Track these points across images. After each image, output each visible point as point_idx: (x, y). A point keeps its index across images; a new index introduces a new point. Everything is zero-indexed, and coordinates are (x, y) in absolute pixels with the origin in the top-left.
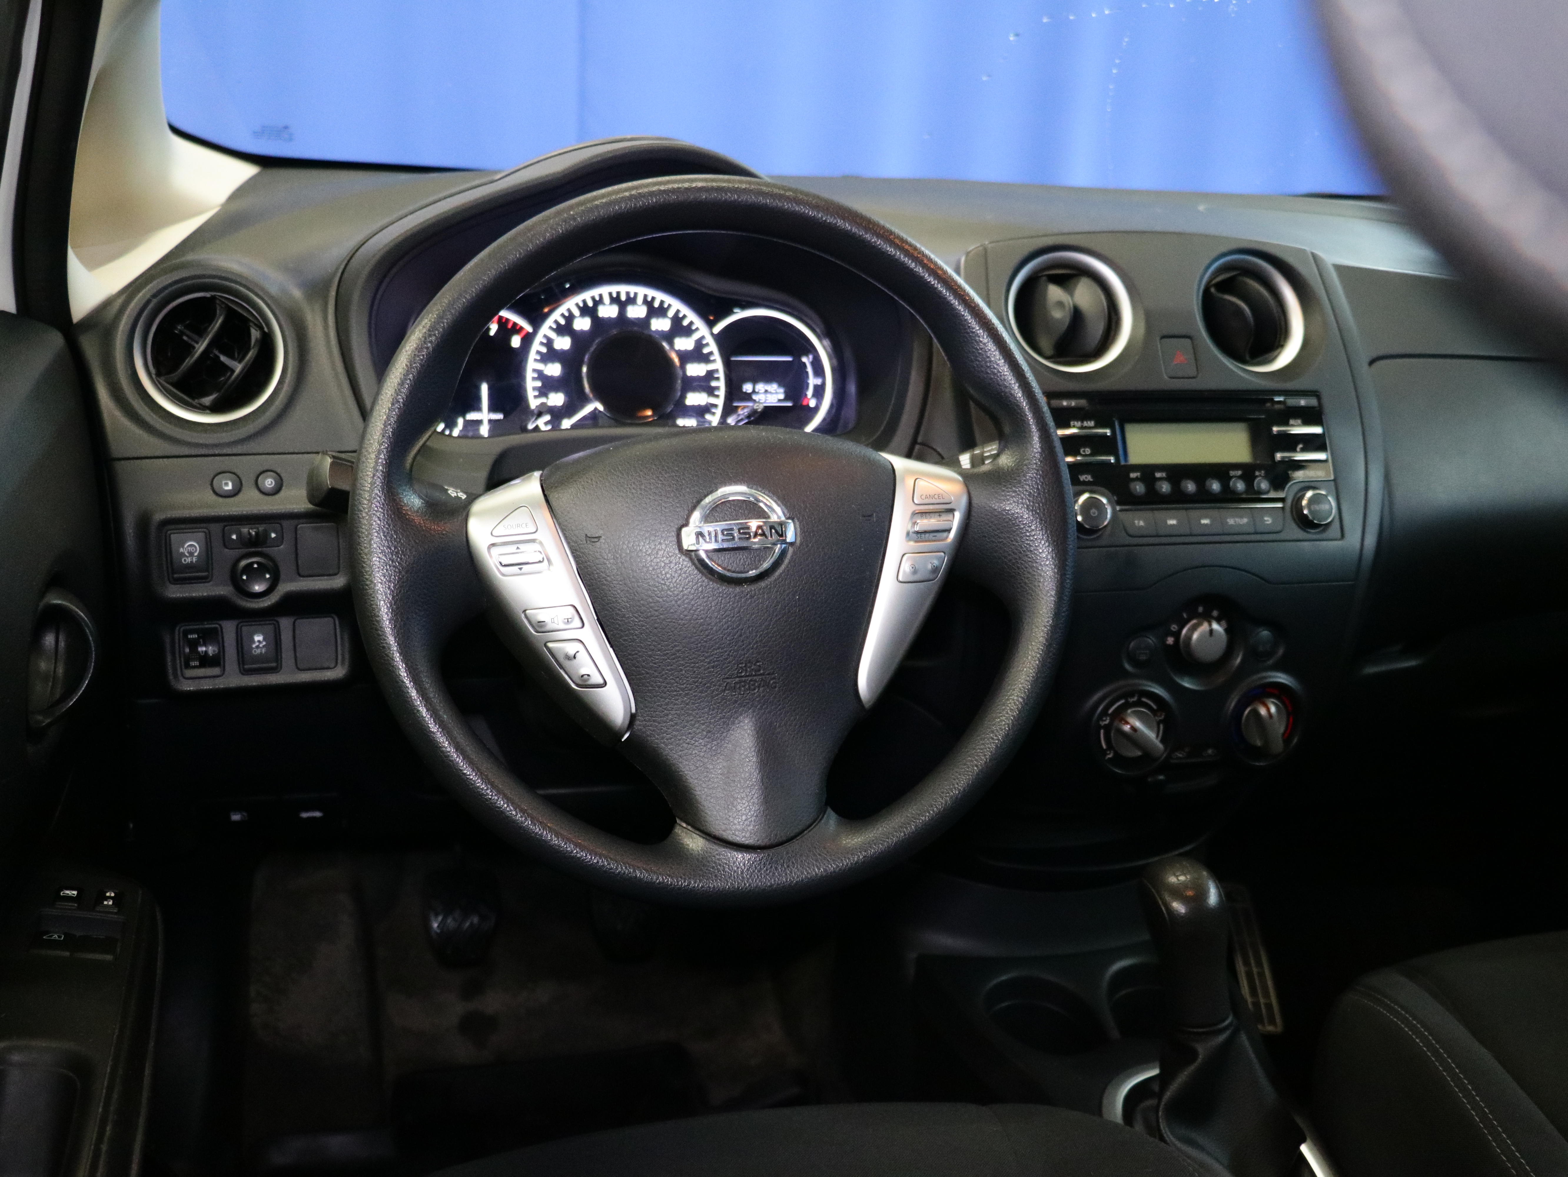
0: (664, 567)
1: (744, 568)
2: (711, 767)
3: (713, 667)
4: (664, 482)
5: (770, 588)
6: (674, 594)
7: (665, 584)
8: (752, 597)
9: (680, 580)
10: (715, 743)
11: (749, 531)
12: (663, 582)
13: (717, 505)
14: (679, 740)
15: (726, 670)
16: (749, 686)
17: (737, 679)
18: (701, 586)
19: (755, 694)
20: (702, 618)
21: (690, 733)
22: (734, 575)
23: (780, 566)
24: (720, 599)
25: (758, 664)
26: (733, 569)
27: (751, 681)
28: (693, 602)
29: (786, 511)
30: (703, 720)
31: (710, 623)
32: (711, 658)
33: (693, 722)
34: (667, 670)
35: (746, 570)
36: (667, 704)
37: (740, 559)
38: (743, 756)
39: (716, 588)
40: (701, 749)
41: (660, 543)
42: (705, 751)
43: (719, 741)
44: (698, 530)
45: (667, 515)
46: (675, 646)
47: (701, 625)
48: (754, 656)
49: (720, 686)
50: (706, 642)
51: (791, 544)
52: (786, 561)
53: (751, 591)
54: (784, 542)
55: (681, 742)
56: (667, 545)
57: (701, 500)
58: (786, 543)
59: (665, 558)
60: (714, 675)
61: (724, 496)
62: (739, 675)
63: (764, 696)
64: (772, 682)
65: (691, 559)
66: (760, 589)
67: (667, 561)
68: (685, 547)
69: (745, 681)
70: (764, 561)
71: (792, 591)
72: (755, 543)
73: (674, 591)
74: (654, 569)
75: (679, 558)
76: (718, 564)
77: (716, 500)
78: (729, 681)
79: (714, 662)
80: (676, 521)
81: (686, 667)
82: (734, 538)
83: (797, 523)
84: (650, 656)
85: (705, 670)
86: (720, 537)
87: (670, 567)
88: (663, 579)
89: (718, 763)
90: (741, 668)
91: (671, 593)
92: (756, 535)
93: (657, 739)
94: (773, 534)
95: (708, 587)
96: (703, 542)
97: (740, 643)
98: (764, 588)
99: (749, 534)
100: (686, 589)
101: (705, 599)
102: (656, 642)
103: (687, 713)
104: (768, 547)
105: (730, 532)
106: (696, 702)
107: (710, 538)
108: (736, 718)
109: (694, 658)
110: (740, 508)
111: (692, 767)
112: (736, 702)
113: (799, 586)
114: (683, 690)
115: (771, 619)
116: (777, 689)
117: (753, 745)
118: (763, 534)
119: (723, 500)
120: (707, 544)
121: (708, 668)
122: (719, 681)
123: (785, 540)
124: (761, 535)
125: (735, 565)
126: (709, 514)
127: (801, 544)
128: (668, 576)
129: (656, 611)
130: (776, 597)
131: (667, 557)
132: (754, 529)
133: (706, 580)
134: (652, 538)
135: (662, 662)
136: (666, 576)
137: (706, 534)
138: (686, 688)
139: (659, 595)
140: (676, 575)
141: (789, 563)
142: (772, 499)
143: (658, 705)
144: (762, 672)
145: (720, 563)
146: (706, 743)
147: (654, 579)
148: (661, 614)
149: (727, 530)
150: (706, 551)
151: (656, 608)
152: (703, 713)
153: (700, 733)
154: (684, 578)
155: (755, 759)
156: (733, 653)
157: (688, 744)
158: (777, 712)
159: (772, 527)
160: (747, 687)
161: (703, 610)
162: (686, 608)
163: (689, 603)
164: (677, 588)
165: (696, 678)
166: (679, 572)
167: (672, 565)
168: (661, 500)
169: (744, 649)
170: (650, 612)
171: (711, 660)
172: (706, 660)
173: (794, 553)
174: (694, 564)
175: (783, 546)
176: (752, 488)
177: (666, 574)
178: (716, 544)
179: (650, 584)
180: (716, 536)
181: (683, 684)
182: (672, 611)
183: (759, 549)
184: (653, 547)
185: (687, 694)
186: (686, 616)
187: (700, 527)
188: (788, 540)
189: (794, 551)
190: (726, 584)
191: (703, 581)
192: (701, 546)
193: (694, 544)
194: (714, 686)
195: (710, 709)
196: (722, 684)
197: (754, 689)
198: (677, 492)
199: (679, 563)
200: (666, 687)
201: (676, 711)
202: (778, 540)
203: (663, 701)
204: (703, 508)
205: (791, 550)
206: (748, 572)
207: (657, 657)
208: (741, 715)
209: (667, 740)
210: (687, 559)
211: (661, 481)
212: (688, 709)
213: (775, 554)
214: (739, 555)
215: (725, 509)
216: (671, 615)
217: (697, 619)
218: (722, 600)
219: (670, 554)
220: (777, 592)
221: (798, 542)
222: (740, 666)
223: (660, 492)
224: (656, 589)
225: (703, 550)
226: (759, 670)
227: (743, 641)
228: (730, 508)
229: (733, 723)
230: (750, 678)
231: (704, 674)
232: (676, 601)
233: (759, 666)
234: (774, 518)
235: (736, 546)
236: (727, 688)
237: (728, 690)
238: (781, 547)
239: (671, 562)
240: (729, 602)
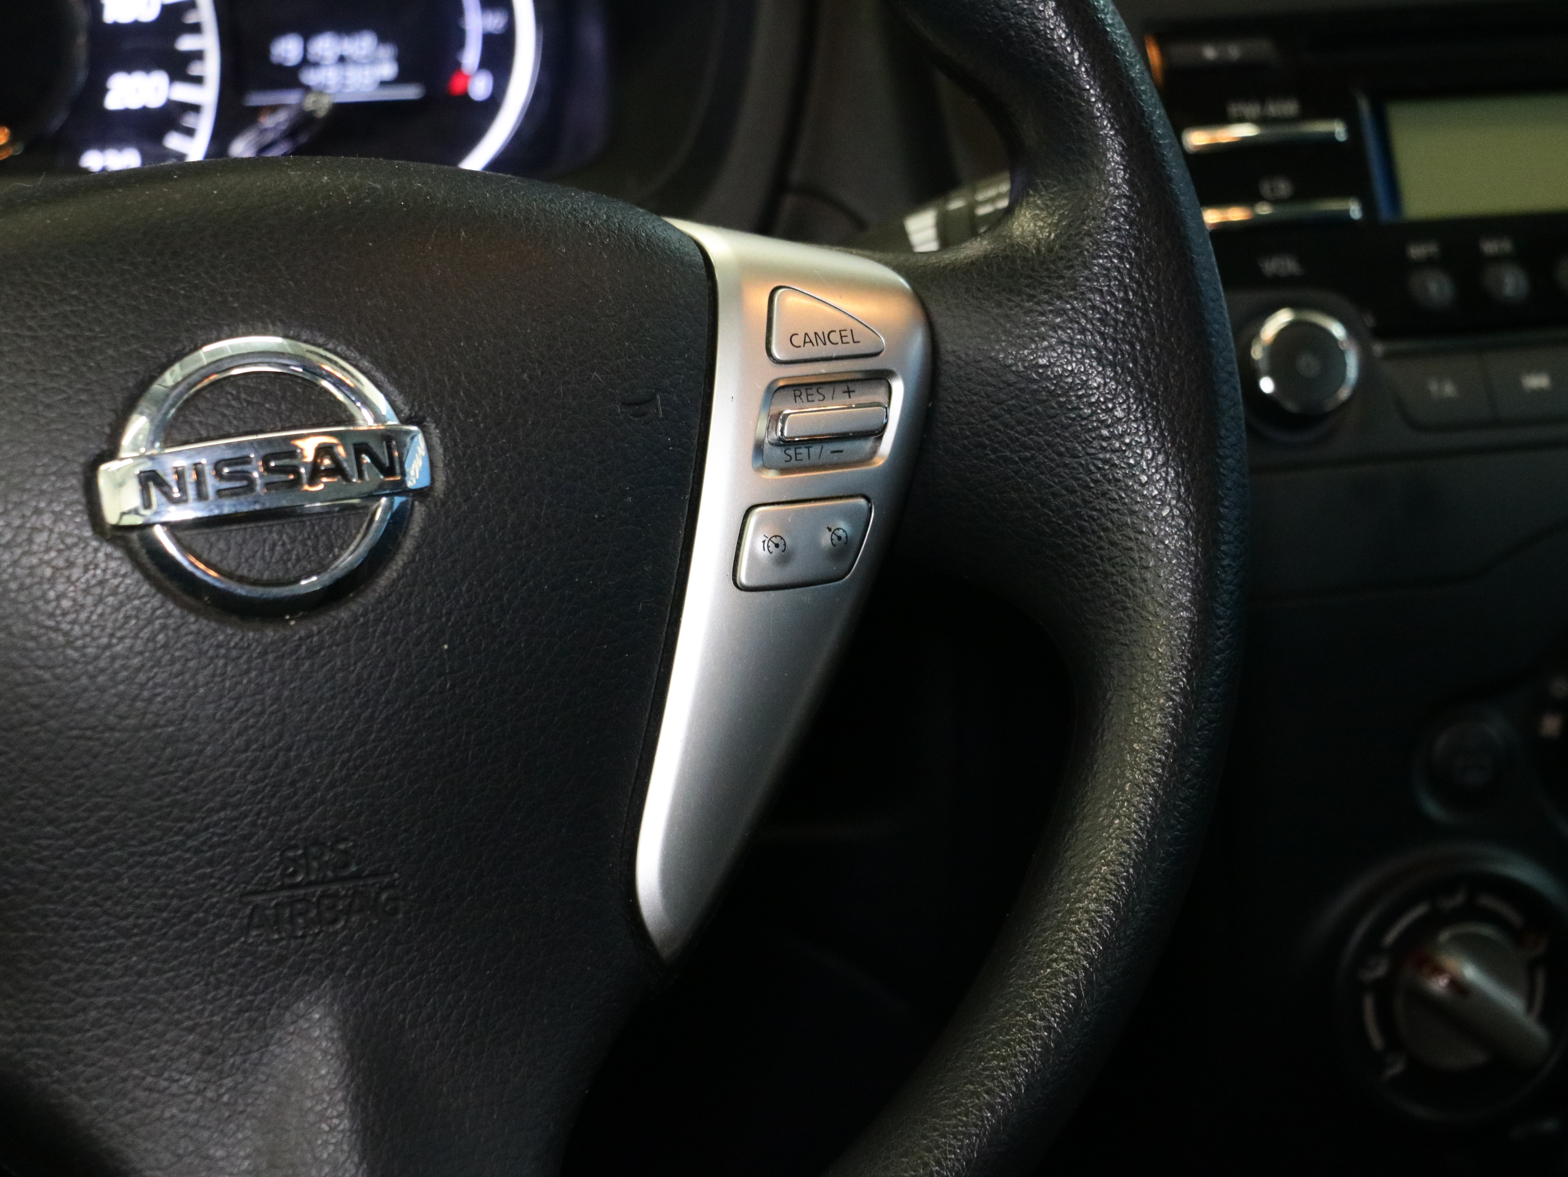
0: (52, 580)
1: (287, 571)
2: (220, 1153)
3: (210, 862)
4: (41, 333)
5: (365, 624)
6: (84, 655)
7: (56, 629)
8: (312, 653)
9: (101, 615)
10: (228, 1082)
11: (294, 462)
12: (51, 623)
13: (198, 393)
14: (124, 1080)
15: (250, 868)
16: (319, 913)
17: (284, 894)
18: (164, 627)
19: (336, 933)
20: (170, 722)
21: (152, 1059)
22: (258, 592)
23: (392, 559)
24: (221, 662)
25: (342, 846)
26: (254, 575)
27: (323, 896)
28: (142, 677)
29: (399, 400)
30: (189, 1018)
31: (197, 735)
32: (203, 836)
33: (160, 1027)
34: (77, 877)
35: (293, 574)
36: (80, 978)
37: (274, 545)
38: (311, 1118)
39: (207, 631)
40: (190, 1102)
41: (38, 512)
42: (201, 1108)
43: (239, 1077)
44: (147, 466)
45: (53, 426)
46: (98, 807)
47: (170, 740)
48: (329, 823)
49: (233, 916)
50: (185, 790)
51: (420, 494)
52: (408, 545)
53: (310, 636)
54: (400, 488)
55: (130, 1085)
56: (58, 517)
57: (152, 379)
58: (406, 491)
59: (53, 554)
60: (214, 885)
61: (218, 365)
62: (288, 881)
63: (363, 939)
64: (384, 897)
65: (131, 555)
66: (336, 629)
67: (61, 563)
68: (111, 517)
69: (304, 899)
70: (343, 548)
71: (428, 631)
72: (314, 497)
73: (84, 646)
74: (22, 588)
75: (96, 550)
76: (208, 564)
77: (196, 377)
78: (259, 899)
79: (212, 847)
80: (80, 445)
81: (131, 867)
82: (251, 482)
83: (435, 432)
84: (25, 841)
85: (185, 872)
86: (212, 484)
87: (68, 578)
88: (52, 615)
89: (240, 1142)
90: (294, 860)
91: (75, 655)
92: (315, 473)
93: (59, 1081)
94: (364, 468)
95: (183, 631)
96: (163, 499)
97: (286, 791)
98: (346, 627)
99: (295, 470)
100: (121, 639)
101: (177, 667)
102: (41, 798)
103: (142, 999)
104: (353, 507)
105: (239, 468)
106: (166, 967)
107: (182, 489)
108: (287, 1008)
109: (151, 840)
110: (267, 395)
111: (166, 1158)
112: (282, 959)
113: (449, 613)
114: (126, 933)
115: (373, 712)
116: (400, 916)
117: (340, 1083)
118: (337, 470)
119: (214, 377)
120: (172, 508)
121: (197, 866)
122: (229, 901)
123: (403, 482)
124: (329, 472)
125: (259, 564)
126: (175, 417)
127: (450, 490)
128: (66, 603)
129: (35, 707)
130: (384, 651)
131: (60, 551)
132: (309, 456)
133: (177, 612)
134: (14, 497)
135: (59, 857)
136: (58, 606)
137: (171, 479)
138: (135, 926)
139: (41, 662)
140: (89, 600)
141: (418, 548)
142: (356, 366)
143: (56, 984)
144: (353, 868)
145: (215, 558)
146: (202, 1086)
147: (25, 617)
148: (52, 717)
149: (229, 462)
150: (173, 528)
151: (35, 700)
152: (188, 998)
153: (181, 1056)
154: (112, 606)
155: (346, 1124)
156: (267, 818)
157: (150, 1090)
158: (404, 984)
159: (360, 449)
160: (313, 913)
161: (173, 698)
162: (121, 696)
163: (129, 680)
164: (94, 639)
165: (164, 895)
166: (98, 590)
167: (76, 573)
168: (35, 385)
169: (296, 807)
170: (18, 711)
171: (204, 843)
172: (190, 844)
173: (431, 519)
174: (138, 565)
175: (398, 500)
176: (297, 338)
177: (58, 598)
178: (202, 504)
179: (15, 630)
180: (200, 483)
181: (127, 916)
182: (81, 705)
183: (327, 513)
184: (17, 522)
185: (139, 946)
186: (121, 718)
187: (151, 458)
188: (411, 483)
189: (429, 514)
190: (234, 618)
191: (169, 615)
192: (156, 513)
193: (136, 512)
194: (218, 916)
195: (207, 984)
196: (239, 910)
197: (334, 921)
198: (79, 361)
199: (96, 567)
200: (75, 929)
201: (108, 995)
202: (382, 486)
203: (70, 970)
204: (159, 402)
205: (419, 512)
206: (297, 580)
207: (44, 842)
208: (299, 996)
209: (88, 1081)
210: (118, 554)
211: (30, 328)
212: (145, 989)
213: (375, 525)
214: (270, 532)
215: (223, 401)
216: (79, 717)
217: (156, 725)
218: (226, 665)
219: (69, 541)
220: (384, 634)
221: (440, 486)
222: (290, 854)
223: (29, 362)
224: (31, 644)
225: (163, 524)
226: (346, 865)
227: (293, 783)
228: (237, 398)
229: (278, 1022)
230: (319, 890)
231: (187, 883)
232: (92, 677)
233: (345, 852)
234: (366, 421)
235: (258, 507)
236: (256, 920)
237: (259, 927)
238: (391, 503)
239: (71, 564)
240: (247, 672)
